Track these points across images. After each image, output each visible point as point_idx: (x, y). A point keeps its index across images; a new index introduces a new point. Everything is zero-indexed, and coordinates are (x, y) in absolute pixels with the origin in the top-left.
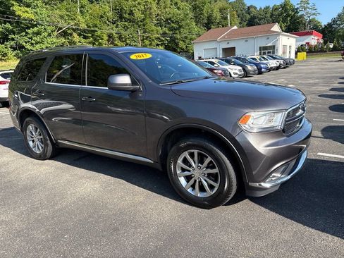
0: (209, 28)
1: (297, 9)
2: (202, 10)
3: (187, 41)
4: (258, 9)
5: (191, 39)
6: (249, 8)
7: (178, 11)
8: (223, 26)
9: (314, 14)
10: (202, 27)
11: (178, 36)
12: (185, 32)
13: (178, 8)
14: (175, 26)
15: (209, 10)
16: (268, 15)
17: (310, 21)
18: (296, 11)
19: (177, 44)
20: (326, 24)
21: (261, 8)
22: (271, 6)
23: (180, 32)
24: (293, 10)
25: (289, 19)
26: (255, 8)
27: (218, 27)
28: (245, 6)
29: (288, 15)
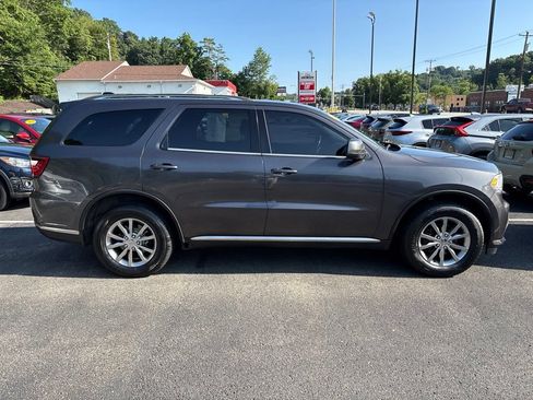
0: (74, 59)
1: (200, 48)
2: (61, 27)
3: (39, 77)
4: (140, 39)
5: (45, 73)
6: (125, 35)
7: (16, 22)
8: (98, 59)
9: (222, 58)
10: (60, 55)
11: (23, 67)
12: (34, 60)
13: (17, 17)
14: (15, 48)
15: (73, 30)
16: (157, 51)
17: (218, 67)
18: (199, 51)
19: (20, 80)
20: (237, 73)
21: (143, 39)
22: (160, 38)
23: (25, 59)
24: (195, 49)
25: (191, 60)
26: (136, 37)
27: (90, 58)
28: (119, 30)
29: (190, 56)
